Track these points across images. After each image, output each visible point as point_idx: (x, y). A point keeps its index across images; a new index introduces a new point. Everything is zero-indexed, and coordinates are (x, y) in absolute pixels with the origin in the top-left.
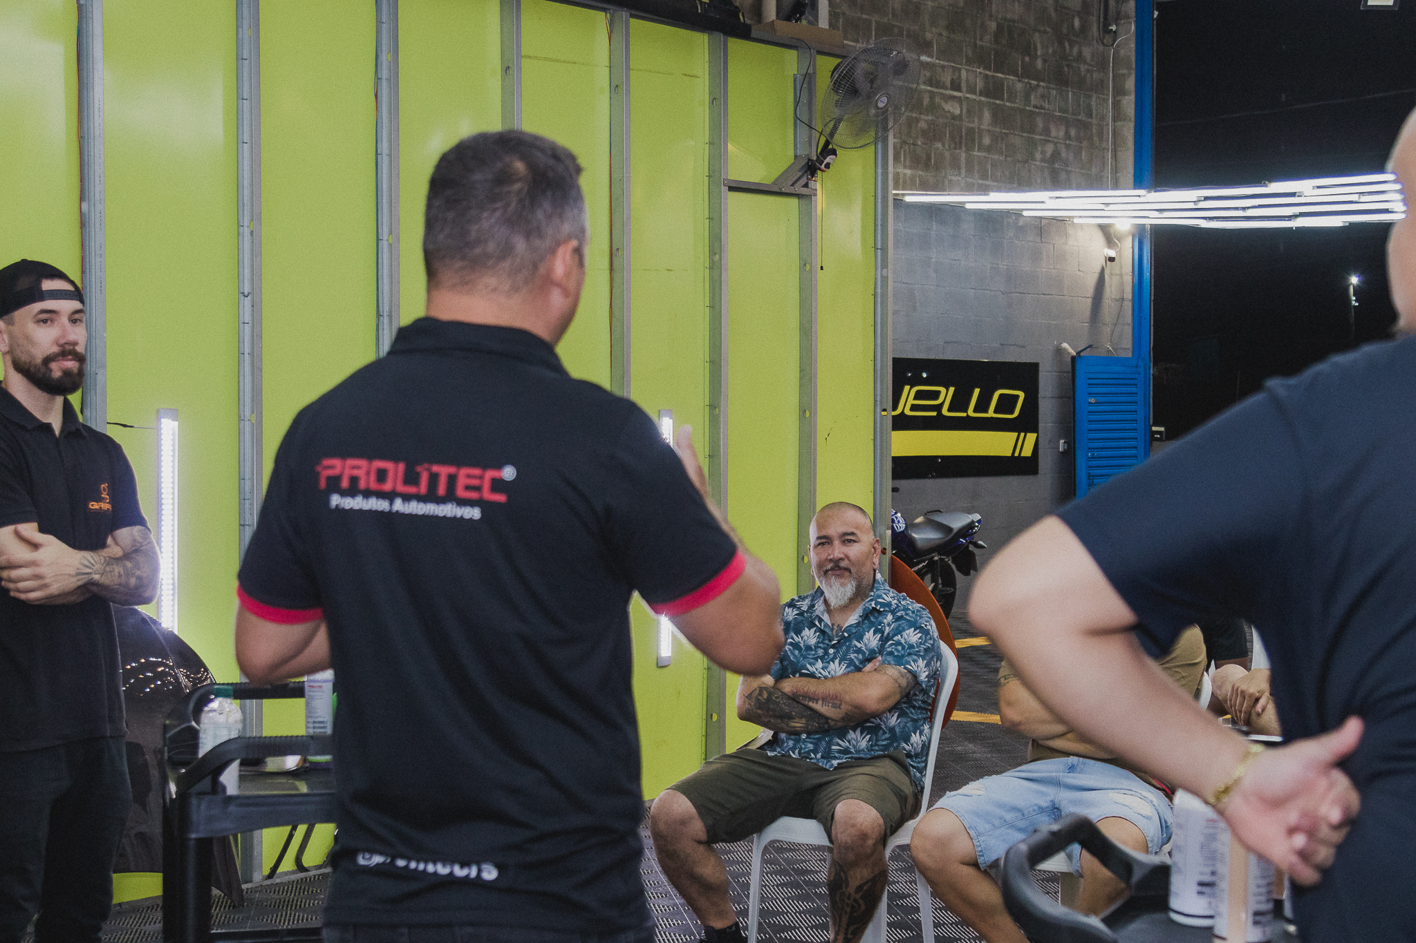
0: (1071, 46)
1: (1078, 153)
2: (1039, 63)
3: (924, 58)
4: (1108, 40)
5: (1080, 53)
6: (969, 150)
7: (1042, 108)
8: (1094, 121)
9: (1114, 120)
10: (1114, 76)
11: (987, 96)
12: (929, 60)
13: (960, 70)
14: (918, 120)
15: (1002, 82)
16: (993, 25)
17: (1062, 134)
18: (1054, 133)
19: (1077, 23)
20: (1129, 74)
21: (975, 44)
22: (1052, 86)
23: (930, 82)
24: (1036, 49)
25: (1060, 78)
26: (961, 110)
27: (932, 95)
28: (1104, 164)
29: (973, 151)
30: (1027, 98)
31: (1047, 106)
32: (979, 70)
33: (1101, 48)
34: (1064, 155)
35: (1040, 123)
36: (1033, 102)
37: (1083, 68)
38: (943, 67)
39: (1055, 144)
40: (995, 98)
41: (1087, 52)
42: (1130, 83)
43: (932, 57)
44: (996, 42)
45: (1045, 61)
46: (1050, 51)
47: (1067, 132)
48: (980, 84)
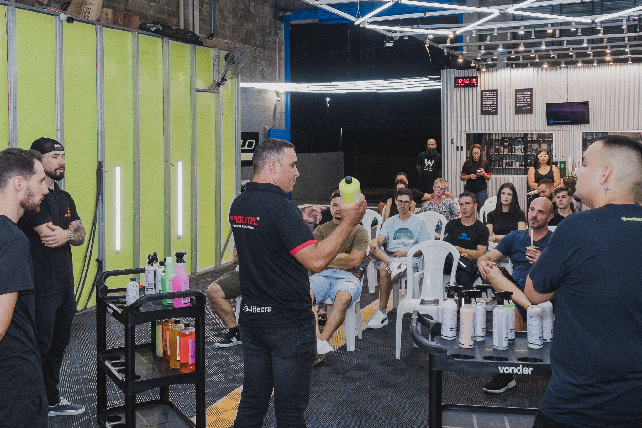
0: (267, 37)
1: (269, 69)
2: (258, 42)
3: (226, 41)
4: (276, 35)
5: (269, 39)
7: (258, 55)
8: (273, 59)
9: (279, 59)
10: (278, 47)
16: (245, 31)
17: (264, 63)
18: (262, 63)
19: (268, 31)
20: (283, 46)
21: (240, 37)
22: (261, 49)
24: (257, 38)
25: (264, 47)
28: (276, 72)
30: (255, 52)
31: (260, 55)
33: (275, 38)
34: (265, 69)
35: (258, 60)
36: (256, 54)
37: (270, 43)
38: (231, 43)
39: (263, 66)
41: (271, 39)
42: (283, 48)
43: (228, 40)
44: (246, 36)
46: (261, 39)
47: (266, 63)
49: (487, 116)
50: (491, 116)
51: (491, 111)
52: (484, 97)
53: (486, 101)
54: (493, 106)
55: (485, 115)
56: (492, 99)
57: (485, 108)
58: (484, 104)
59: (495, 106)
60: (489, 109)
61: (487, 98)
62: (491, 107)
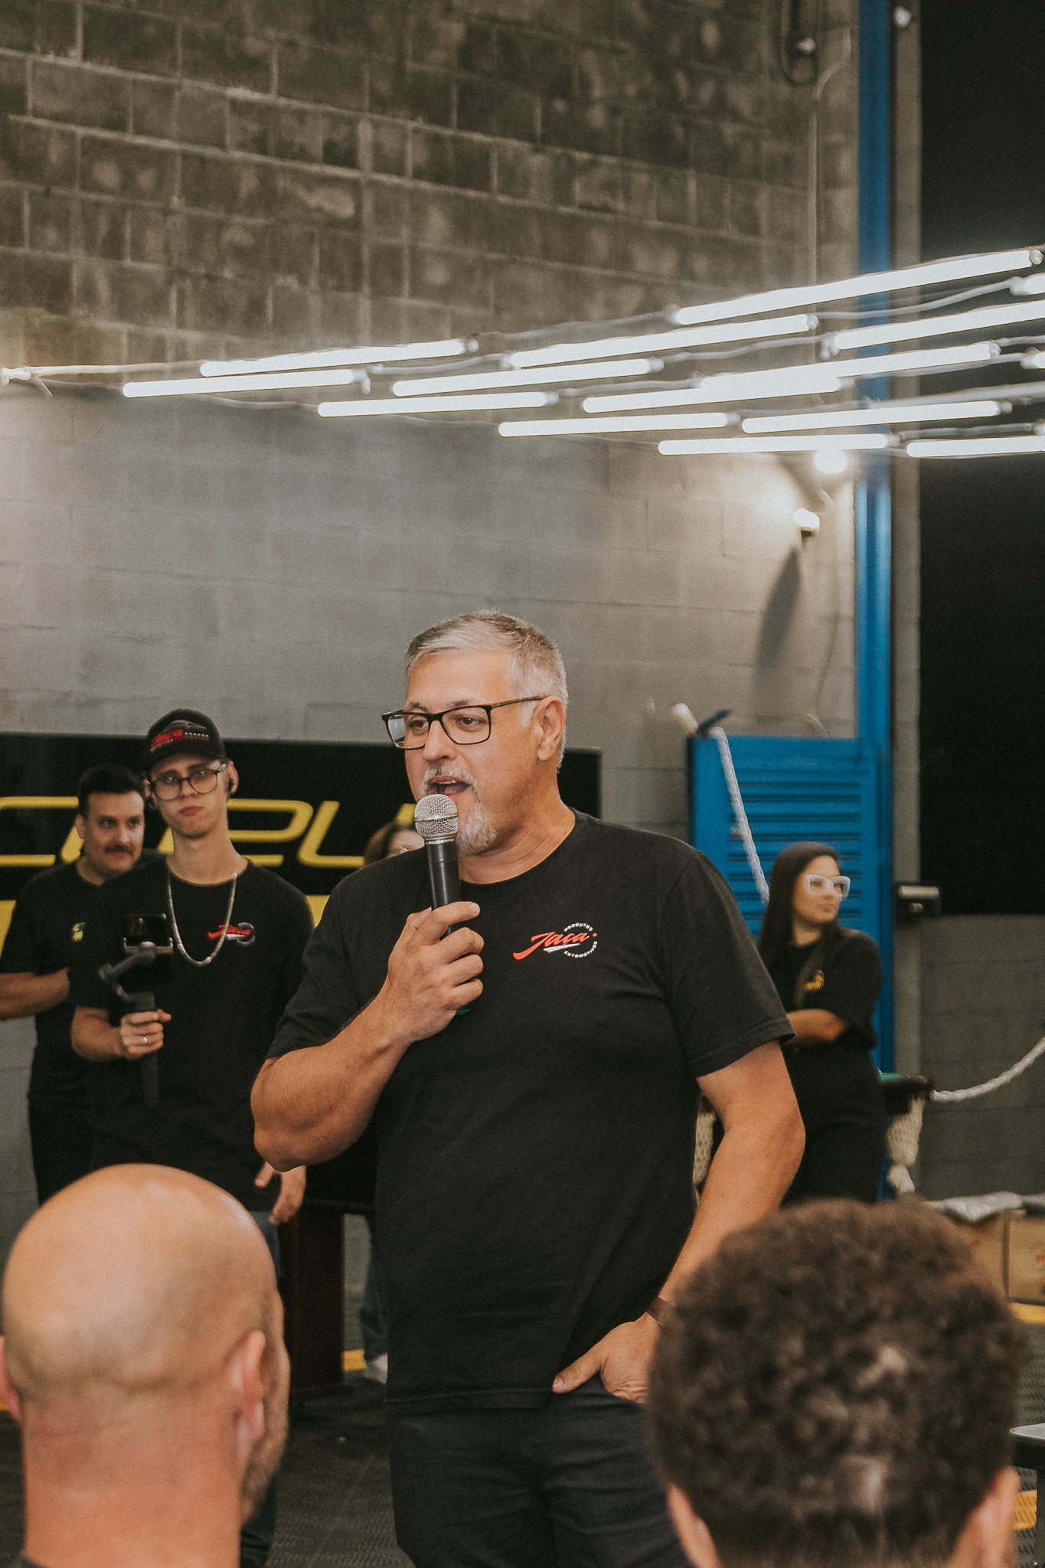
0: (694, 80)
2: (597, 117)
3: (240, 93)
4: (797, 72)
6: (378, 293)
7: (605, 209)
10: (820, 156)
11: (438, 178)
12: (256, 96)
13: (352, 123)
14: (221, 226)
15: (484, 154)
16: (456, 31)
17: (668, 264)
18: (642, 261)
19: (711, 34)
20: (848, 145)
21: (399, 69)
22: (637, 164)
23: (260, 145)
24: (586, 85)
26: (358, 208)
27: (266, 175)
29: (397, 293)
30: (561, 187)
31: (620, 205)
32: (411, 125)
35: (600, 242)
36: (578, 198)
37: (730, 129)
38: (301, 115)
40: (463, 184)
41: (741, 97)
43: (266, 90)
45: (614, 111)
46: (631, 90)
48: (414, 154)
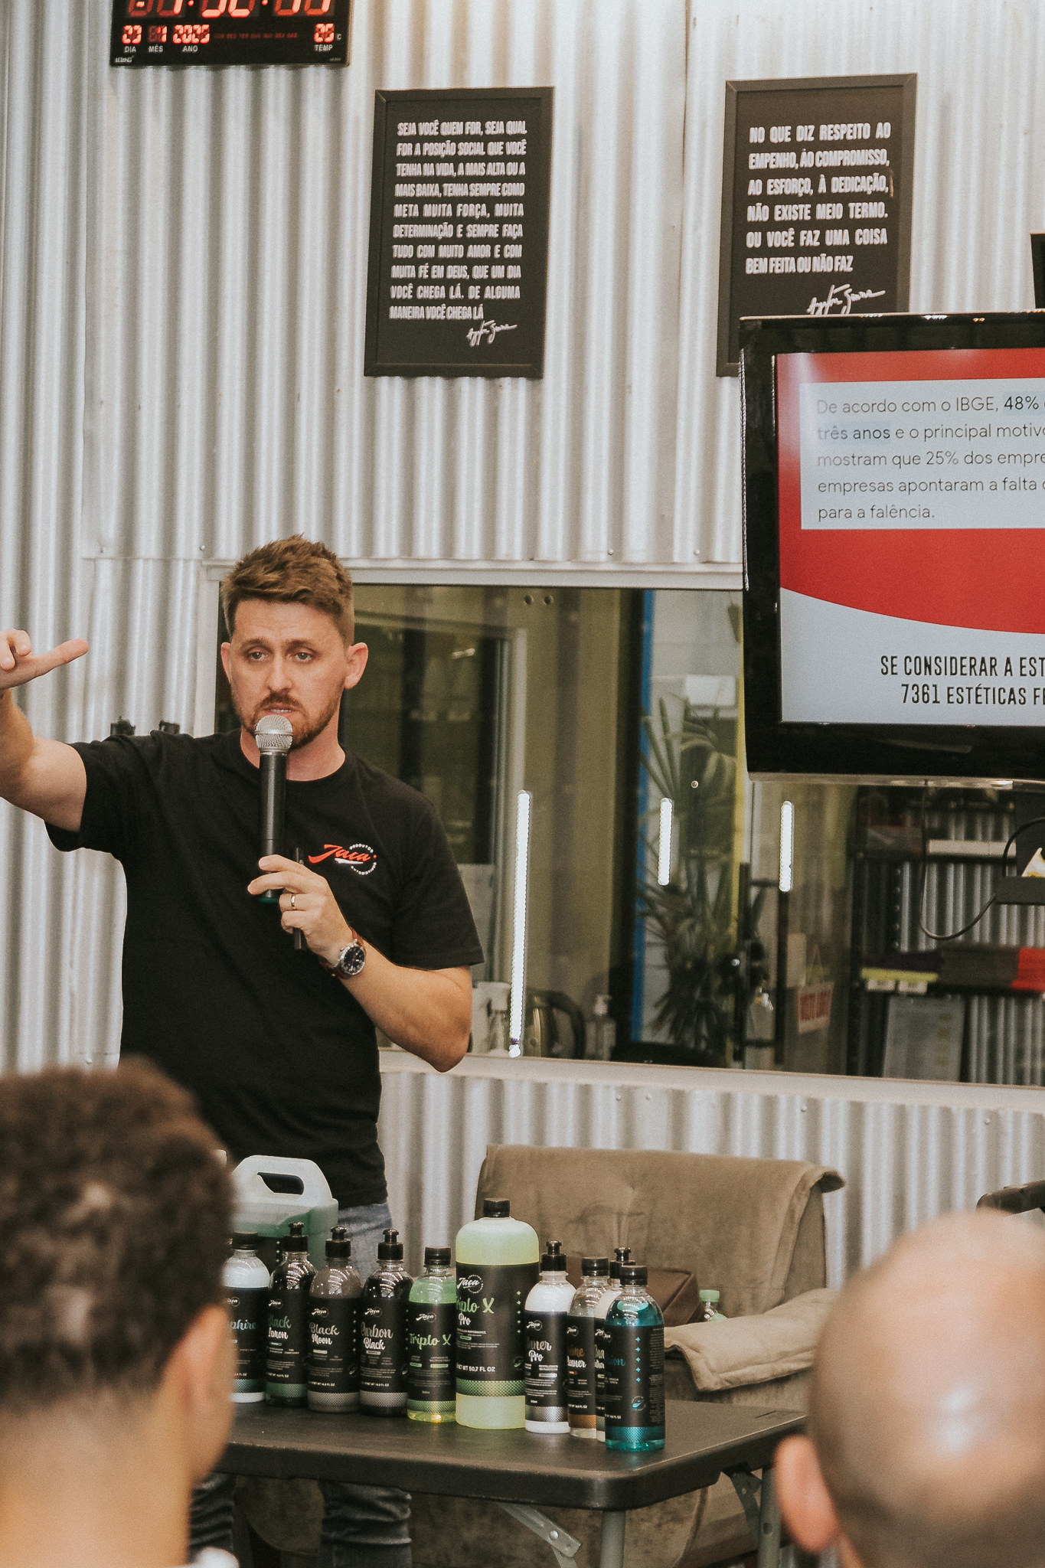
49: (431, 390)
50: (472, 390)
51: (474, 337)
52: (404, 170)
53: (421, 220)
54: (498, 272)
55: (410, 373)
56: (490, 201)
57: (415, 302)
58: (403, 251)
59: (515, 272)
60: (457, 313)
61: (432, 190)
62: (474, 292)
